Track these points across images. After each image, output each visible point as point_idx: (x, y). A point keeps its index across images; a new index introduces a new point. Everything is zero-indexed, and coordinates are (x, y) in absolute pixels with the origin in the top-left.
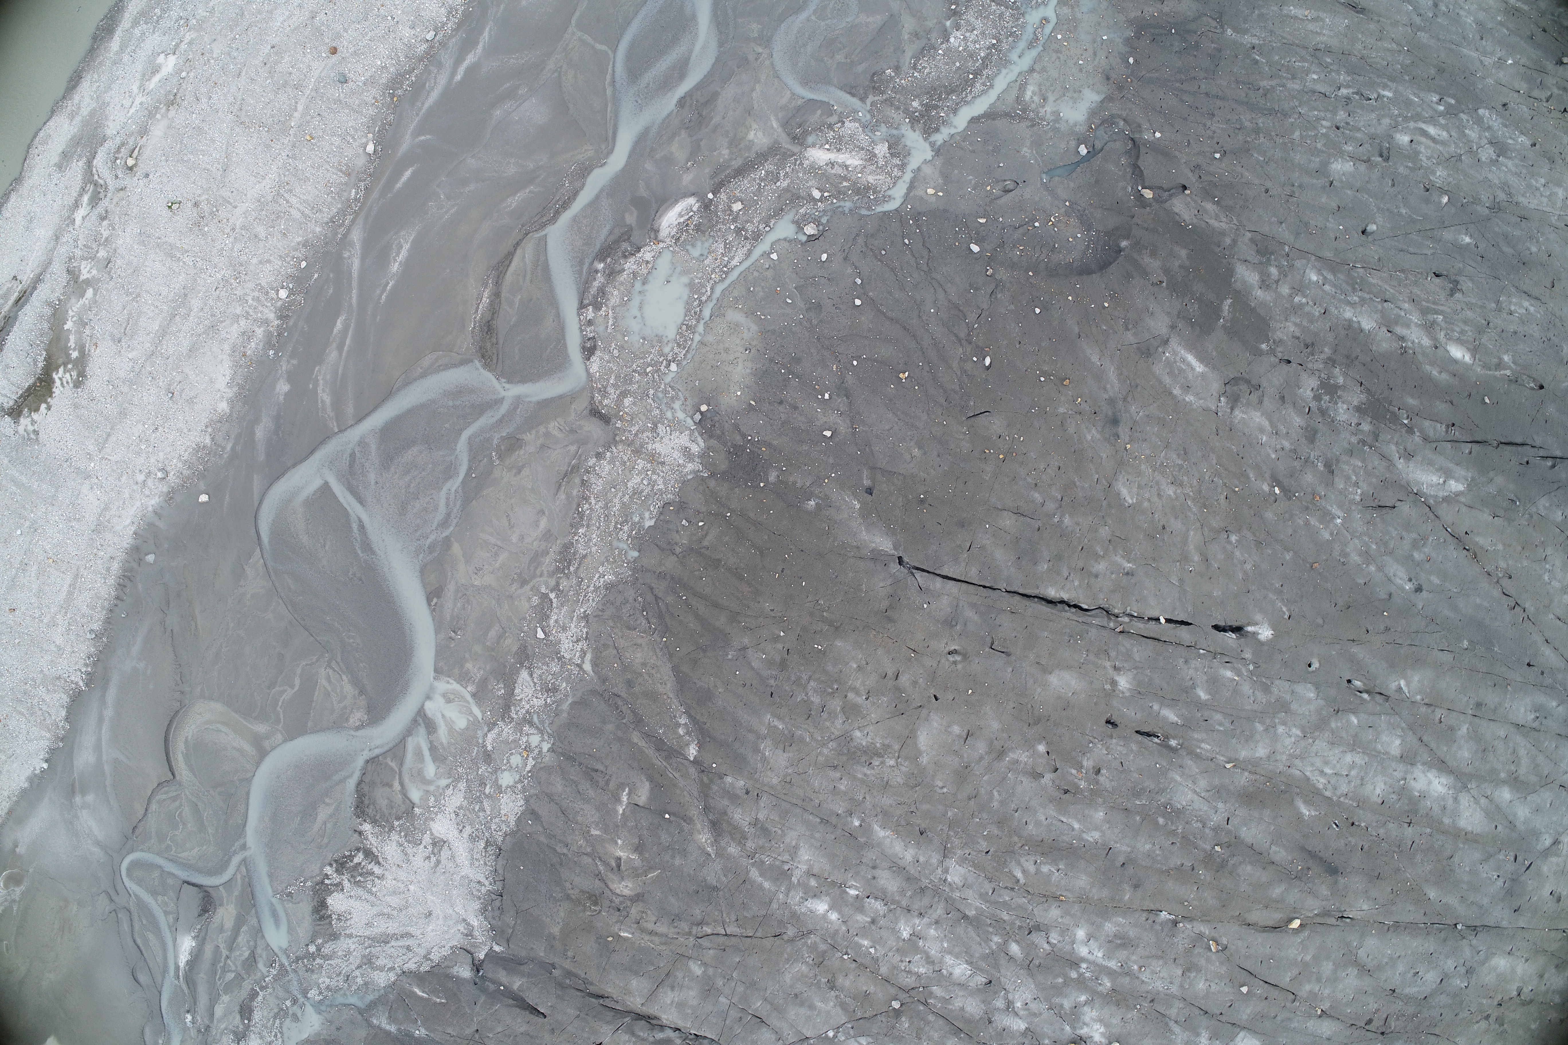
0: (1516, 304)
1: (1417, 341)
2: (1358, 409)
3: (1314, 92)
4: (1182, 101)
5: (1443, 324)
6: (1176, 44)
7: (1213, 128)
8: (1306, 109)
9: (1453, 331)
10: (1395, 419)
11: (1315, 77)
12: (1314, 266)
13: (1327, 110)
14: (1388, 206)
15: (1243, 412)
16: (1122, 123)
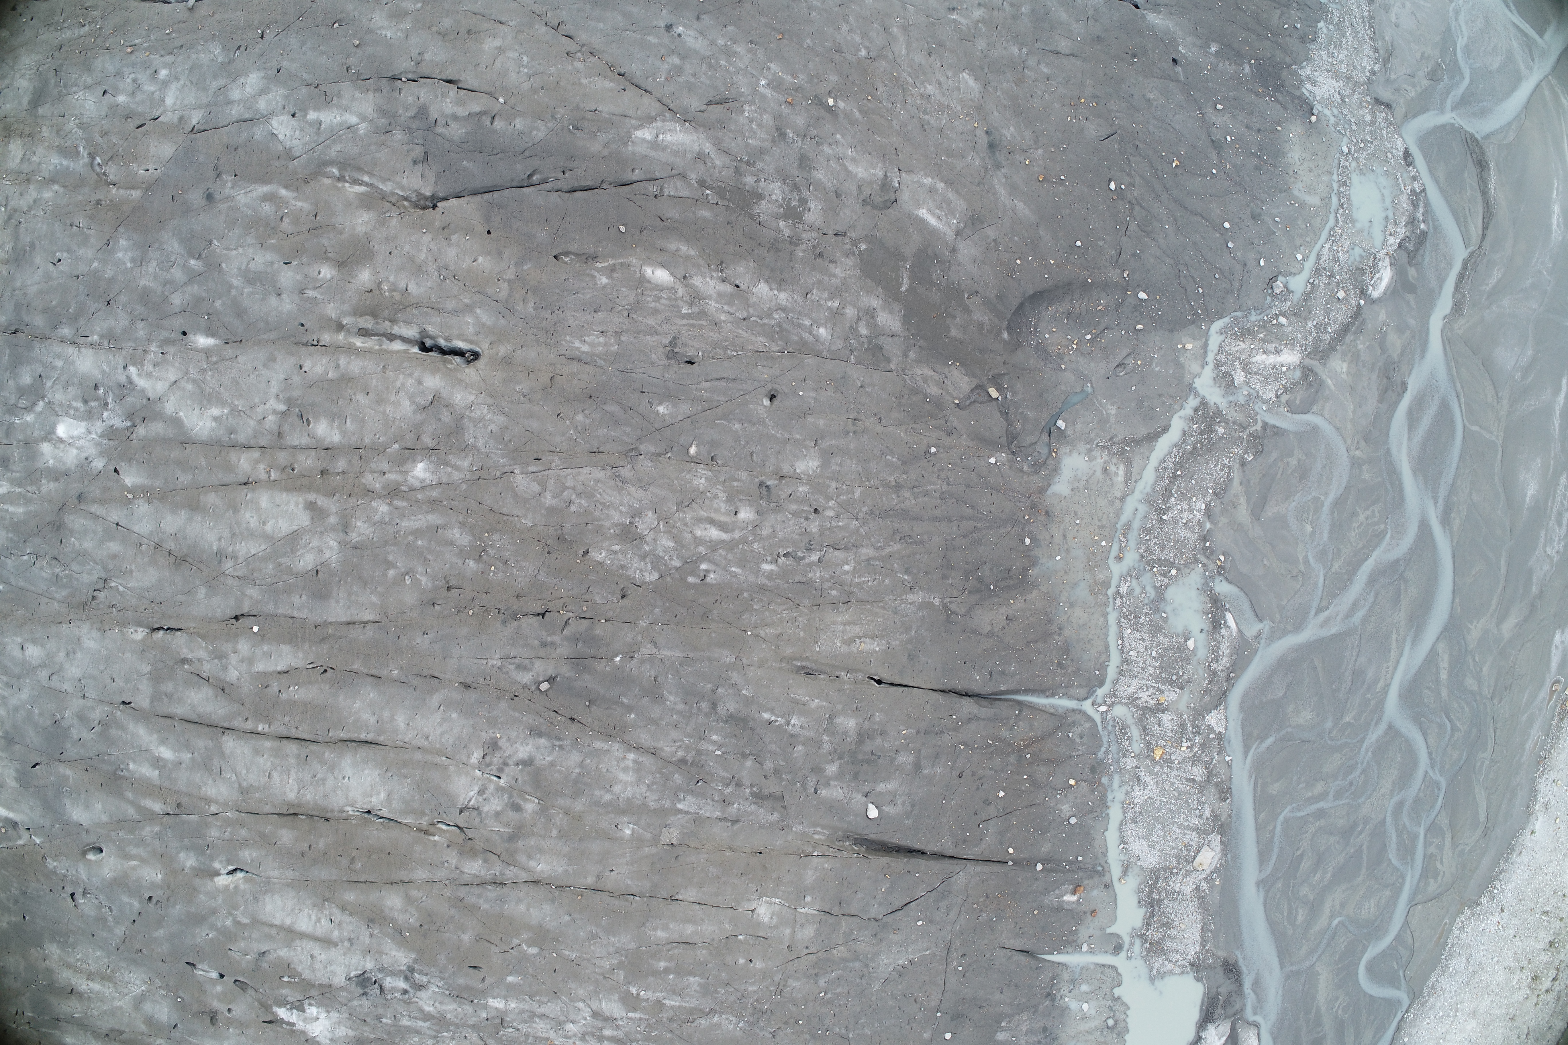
0: (599, 344)
1: (708, 279)
2: (760, 197)
3: (846, 548)
4: (972, 507)
5: (680, 303)
6: (987, 573)
7: (940, 482)
8: (852, 526)
9: (669, 299)
10: (720, 192)
11: (847, 568)
12: (823, 344)
13: (830, 529)
14: (755, 429)
15: (874, 175)
16: (1025, 468)
